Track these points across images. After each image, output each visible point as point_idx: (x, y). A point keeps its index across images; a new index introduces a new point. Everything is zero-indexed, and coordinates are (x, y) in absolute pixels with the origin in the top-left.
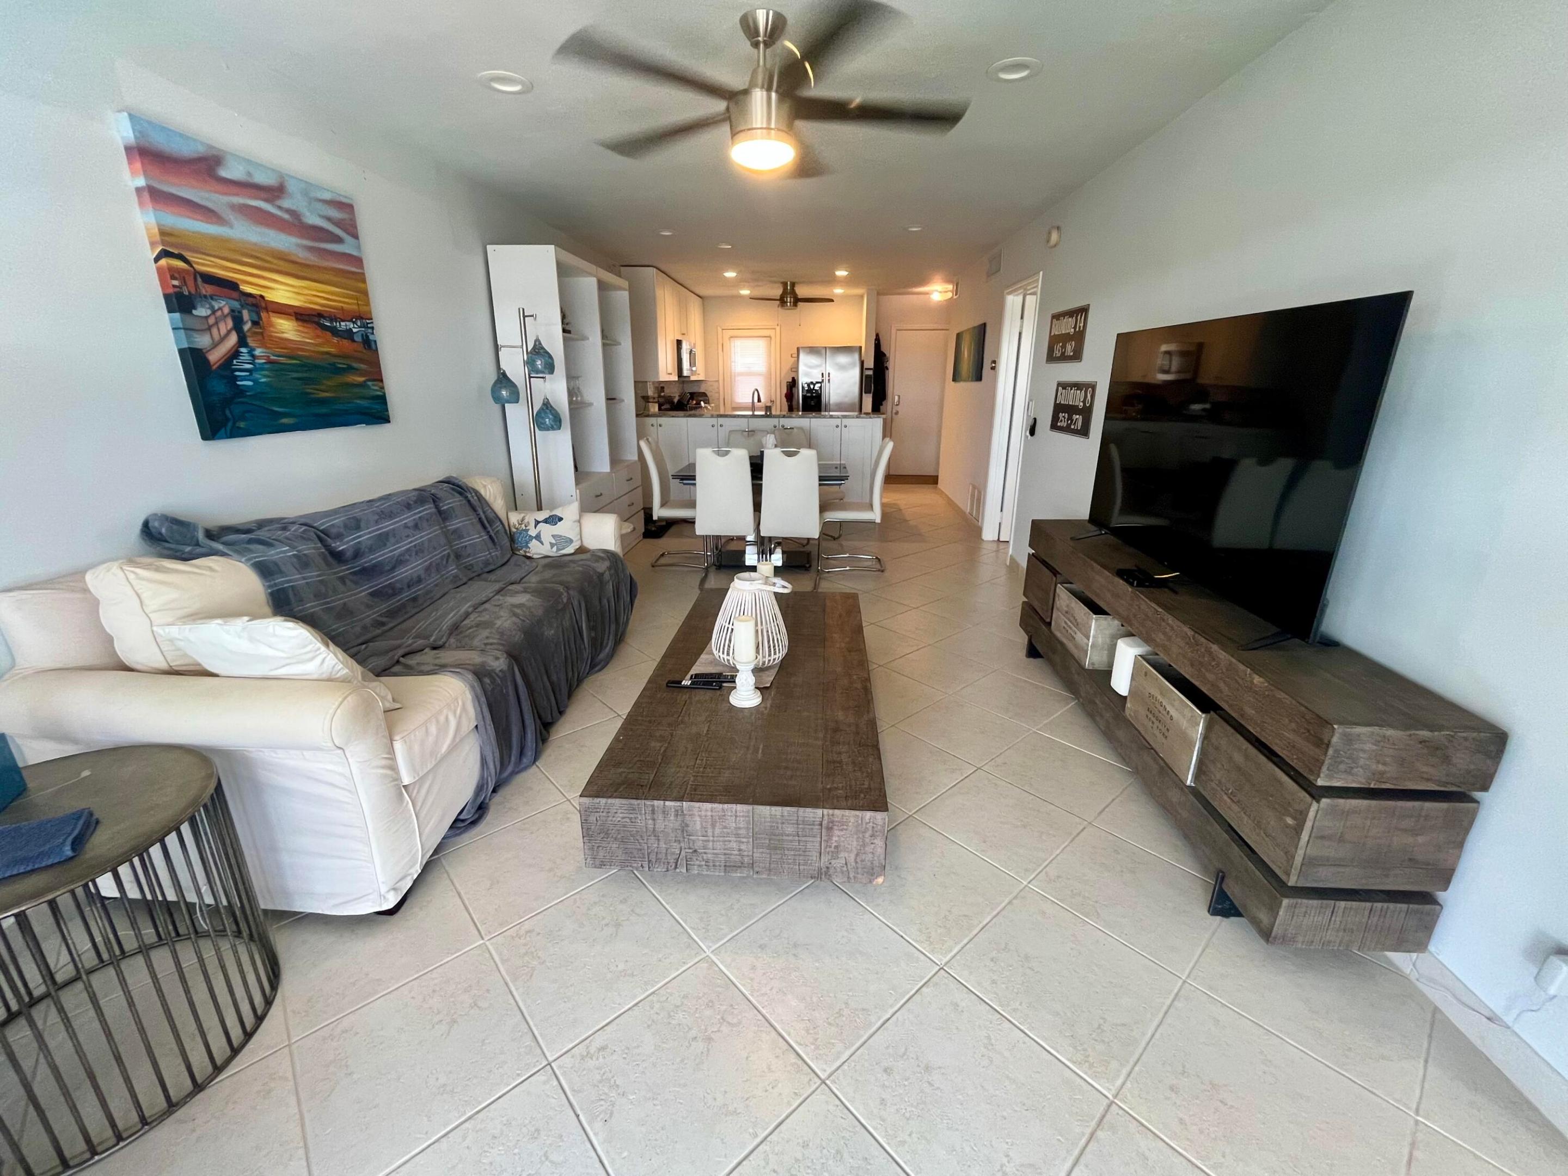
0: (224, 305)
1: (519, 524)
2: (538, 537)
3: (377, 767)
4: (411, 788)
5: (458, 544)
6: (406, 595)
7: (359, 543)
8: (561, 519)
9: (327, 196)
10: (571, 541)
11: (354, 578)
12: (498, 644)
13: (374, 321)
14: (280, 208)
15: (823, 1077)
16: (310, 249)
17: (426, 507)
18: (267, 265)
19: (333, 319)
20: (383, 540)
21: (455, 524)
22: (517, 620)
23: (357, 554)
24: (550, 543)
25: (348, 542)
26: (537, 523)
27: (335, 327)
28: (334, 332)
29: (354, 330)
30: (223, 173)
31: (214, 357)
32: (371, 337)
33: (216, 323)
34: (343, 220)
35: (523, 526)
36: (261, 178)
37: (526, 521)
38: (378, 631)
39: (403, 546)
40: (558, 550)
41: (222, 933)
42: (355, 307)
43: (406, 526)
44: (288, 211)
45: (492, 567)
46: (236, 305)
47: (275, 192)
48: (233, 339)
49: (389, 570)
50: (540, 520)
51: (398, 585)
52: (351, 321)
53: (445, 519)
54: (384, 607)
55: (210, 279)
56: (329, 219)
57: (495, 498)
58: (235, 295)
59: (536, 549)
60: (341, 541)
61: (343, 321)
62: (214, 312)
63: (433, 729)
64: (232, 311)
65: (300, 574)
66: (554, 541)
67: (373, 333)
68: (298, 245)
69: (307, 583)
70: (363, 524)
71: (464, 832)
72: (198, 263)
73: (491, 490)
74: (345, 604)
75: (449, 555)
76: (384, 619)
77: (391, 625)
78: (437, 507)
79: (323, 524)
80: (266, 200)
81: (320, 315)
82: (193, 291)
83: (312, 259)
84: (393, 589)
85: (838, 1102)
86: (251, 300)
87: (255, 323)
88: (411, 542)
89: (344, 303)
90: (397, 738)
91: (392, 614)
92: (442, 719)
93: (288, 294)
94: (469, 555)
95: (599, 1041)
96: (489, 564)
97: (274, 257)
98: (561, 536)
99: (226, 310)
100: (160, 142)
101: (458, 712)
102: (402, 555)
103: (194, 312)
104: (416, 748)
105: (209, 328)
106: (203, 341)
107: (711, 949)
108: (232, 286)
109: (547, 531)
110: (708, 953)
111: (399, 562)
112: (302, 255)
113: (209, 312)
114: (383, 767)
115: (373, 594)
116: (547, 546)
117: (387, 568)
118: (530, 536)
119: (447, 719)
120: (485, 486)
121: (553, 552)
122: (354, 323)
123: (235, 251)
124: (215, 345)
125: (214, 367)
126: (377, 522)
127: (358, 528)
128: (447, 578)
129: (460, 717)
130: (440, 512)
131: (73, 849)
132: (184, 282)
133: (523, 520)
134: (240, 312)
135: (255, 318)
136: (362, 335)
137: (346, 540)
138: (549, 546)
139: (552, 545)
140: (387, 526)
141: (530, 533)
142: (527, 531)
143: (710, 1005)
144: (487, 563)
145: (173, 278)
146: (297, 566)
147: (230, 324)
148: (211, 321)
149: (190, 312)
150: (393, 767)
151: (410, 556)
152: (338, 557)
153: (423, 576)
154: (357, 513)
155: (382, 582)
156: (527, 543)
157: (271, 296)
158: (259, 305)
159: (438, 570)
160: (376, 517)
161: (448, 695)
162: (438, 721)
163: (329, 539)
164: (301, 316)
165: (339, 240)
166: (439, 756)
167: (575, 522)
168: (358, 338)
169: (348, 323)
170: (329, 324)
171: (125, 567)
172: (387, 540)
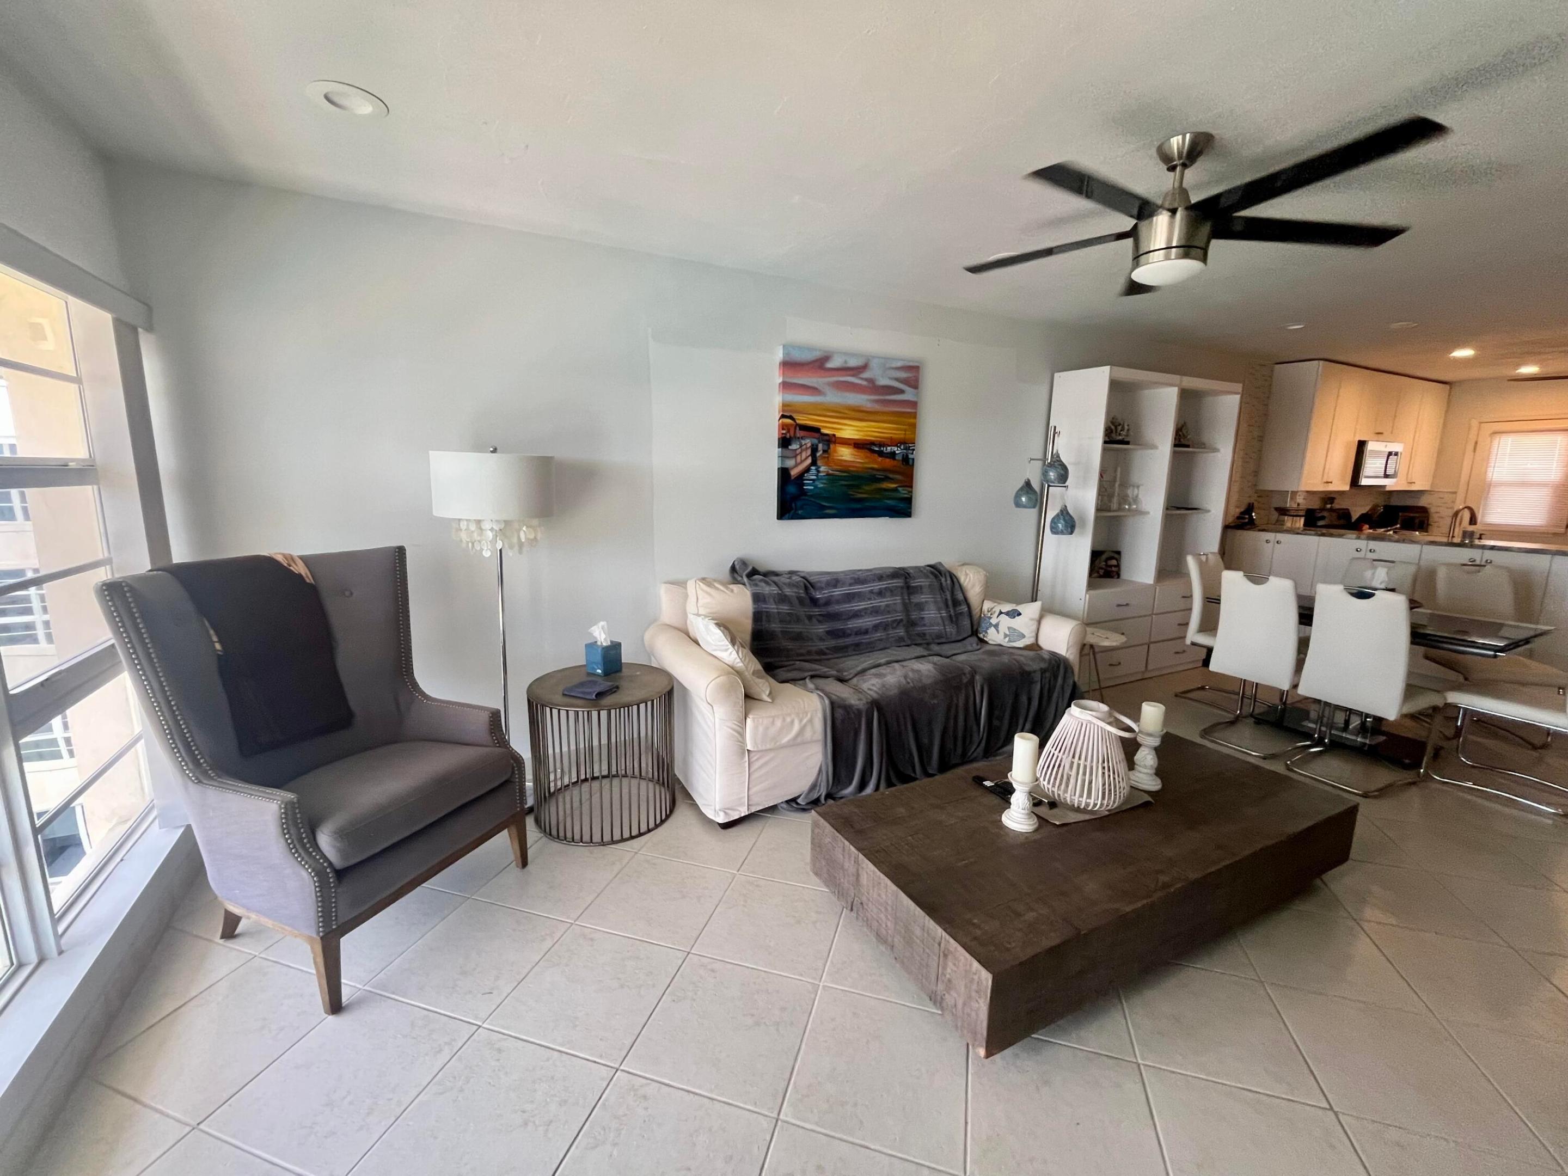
0: (808, 442)
1: (988, 611)
2: (996, 626)
3: (728, 727)
4: (752, 755)
5: (914, 615)
6: (849, 641)
7: (832, 596)
8: (1019, 614)
9: (899, 364)
10: (1024, 636)
11: (820, 618)
12: (876, 692)
13: (916, 445)
14: (862, 379)
15: (781, 1117)
16: (877, 401)
17: (895, 581)
18: (845, 416)
19: (881, 445)
20: (850, 597)
21: (917, 599)
22: (904, 682)
23: (828, 602)
24: (1005, 634)
25: (824, 593)
26: (1001, 613)
27: (882, 451)
28: (881, 454)
29: (897, 452)
30: (829, 365)
31: (794, 473)
32: (911, 456)
33: (801, 453)
34: (908, 378)
35: (990, 613)
36: (853, 363)
37: (994, 610)
38: (818, 657)
39: (862, 605)
40: (1010, 641)
41: (651, 780)
42: (902, 436)
43: (871, 592)
44: (866, 380)
45: (943, 640)
46: (815, 441)
47: (857, 370)
48: (809, 461)
49: (845, 619)
50: (1003, 611)
51: (849, 631)
52: (896, 446)
53: (909, 594)
54: (832, 643)
55: (804, 428)
56: (897, 379)
57: (974, 586)
58: (817, 435)
59: (993, 637)
60: (820, 592)
61: (889, 446)
62: (801, 446)
63: (779, 723)
64: (812, 445)
65: (777, 605)
66: (1008, 633)
67: (912, 453)
68: (868, 400)
69: (778, 612)
70: (839, 585)
71: (794, 811)
72: (799, 419)
73: (972, 578)
74: (801, 632)
75: (901, 620)
76: (828, 651)
77: (830, 656)
78: (906, 583)
79: (811, 579)
80: (853, 376)
81: (873, 443)
82: (792, 435)
83: (878, 407)
84: (844, 633)
85: (768, 1139)
86: (826, 438)
87: (825, 451)
88: (872, 603)
89: (891, 433)
90: (751, 716)
91: (837, 649)
92: (788, 720)
93: (853, 432)
94: (924, 625)
95: (717, 966)
96: (943, 637)
97: (849, 410)
98: (1015, 630)
99: (809, 445)
100: (798, 356)
101: (805, 721)
102: (860, 611)
103: (790, 447)
104: (761, 729)
105: (795, 457)
106: (790, 463)
107: (825, 984)
108: (816, 430)
109: (1005, 622)
110: (821, 984)
111: (857, 615)
112: (869, 406)
113: (798, 447)
114: (734, 730)
115: (828, 633)
116: (1001, 635)
117: (844, 617)
118: (991, 624)
119: (792, 722)
120: (967, 575)
121: (1005, 642)
122: (898, 447)
123: (824, 410)
124: (797, 465)
125: (793, 478)
126: (851, 585)
127: (835, 586)
128: (892, 637)
129: (805, 726)
130: (908, 587)
131: (596, 696)
132: (789, 431)
133: (992, 609)
134: (817, 446)
135: (826, 448)
136: (903, 455)
137: (823, 592)
138: (1003, 637)
139: (1006, 636)
140: (857, 589)
141: (991, 621)
142: (990, 618)
143: (783, 1009)
144: (939, 636)
145: (783, 429)
146: (776, 600)
147: (809, 452)
148: (798, 452)
149: (787, 447)
150: (742, 734)
151: (865, 613)
152: (814, 602)
153: (870, 630)
154: (841, 577)
155: (839, 625)
156: (987, 629)
157: (838, 434)
158: (830, 440)
159: (885, 629)
160: (853, 581)
161: (802, 706)
162: (784, 720)
163: (812, 589)
164: (858, 445)
165: (902, 392)
166: (778, 744)
167: (1032, 619)
168: (899, 458)
169: (893, 448)
170: (877, 449)
171: (697, 581)
172: (853, 598)
